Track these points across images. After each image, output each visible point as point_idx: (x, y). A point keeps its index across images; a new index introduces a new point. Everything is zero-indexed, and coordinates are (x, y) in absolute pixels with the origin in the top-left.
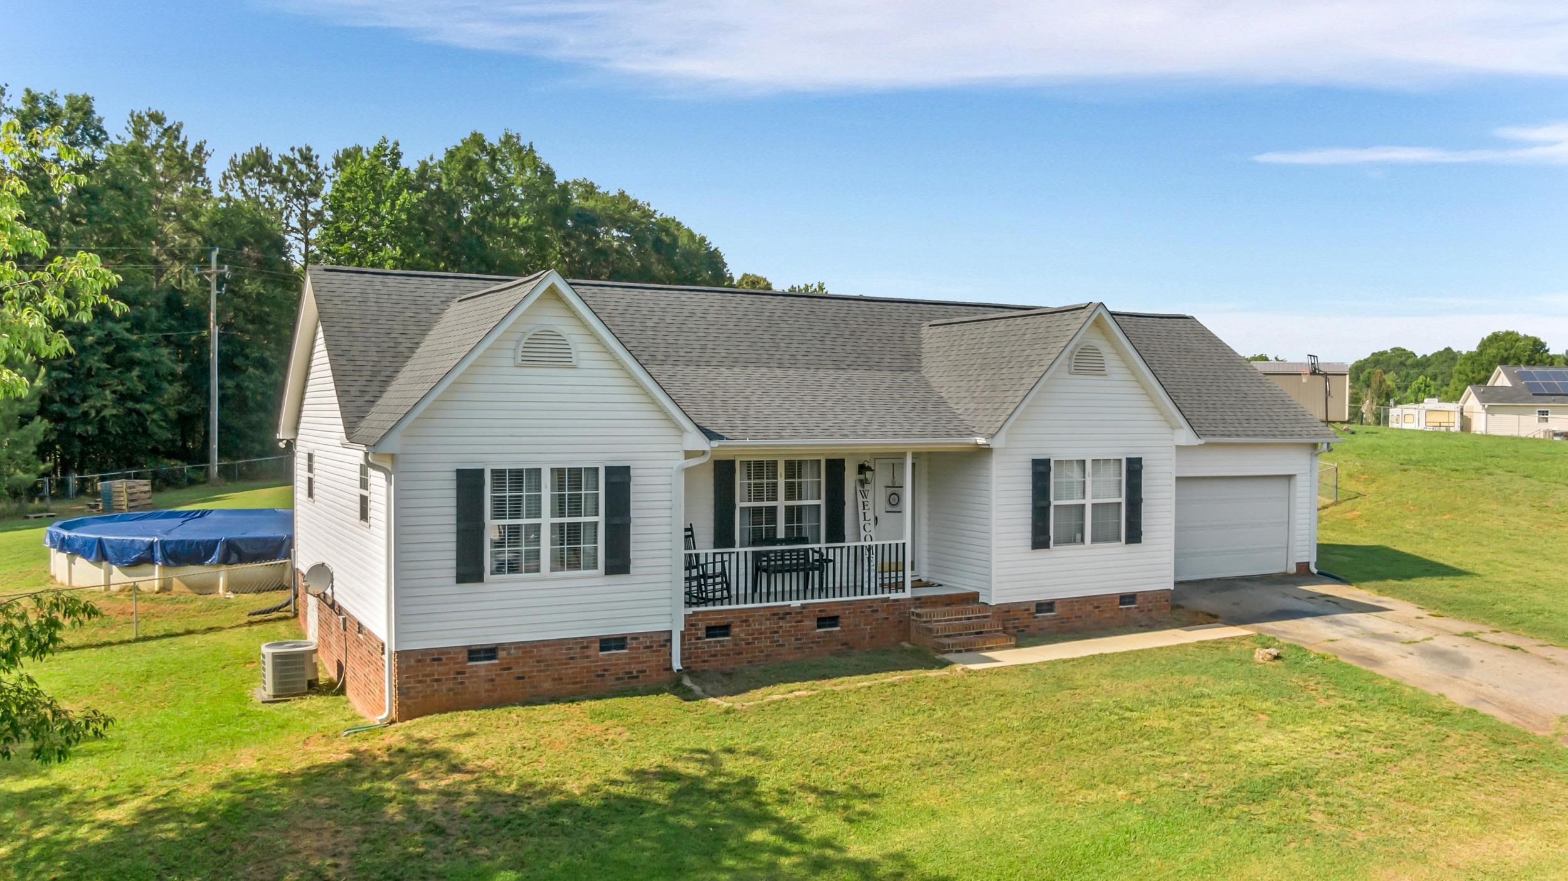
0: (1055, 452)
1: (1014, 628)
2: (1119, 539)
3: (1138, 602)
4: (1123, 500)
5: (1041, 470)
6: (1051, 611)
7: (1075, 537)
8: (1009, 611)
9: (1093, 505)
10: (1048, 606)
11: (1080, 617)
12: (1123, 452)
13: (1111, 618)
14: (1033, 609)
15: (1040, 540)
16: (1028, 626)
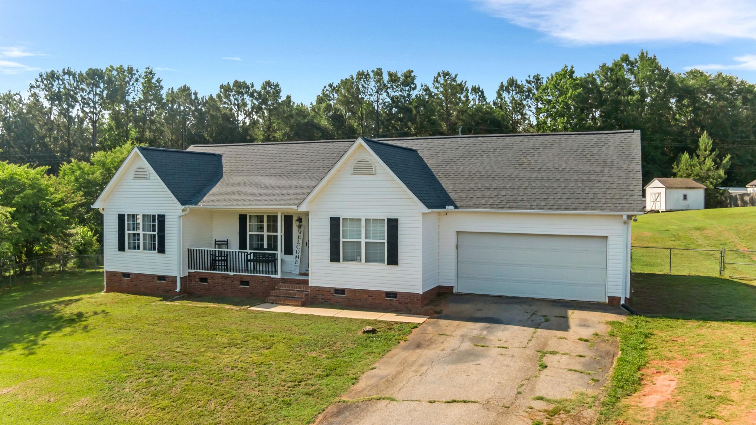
0: (342, 214)
1: (322, 299)
2: (383, 262)
3: (398, 297)
4: (385, 241)
5: (335, 223)
6: (344, 294)
7: (355, 258)
8: (318, 291)
9: (366, 242)
10: (342, 291)
11: (360, 300)
12: (385, 214)
13: (380, 303)
14: (332, 291)
15: (335, 257)
16: (329, 299)
